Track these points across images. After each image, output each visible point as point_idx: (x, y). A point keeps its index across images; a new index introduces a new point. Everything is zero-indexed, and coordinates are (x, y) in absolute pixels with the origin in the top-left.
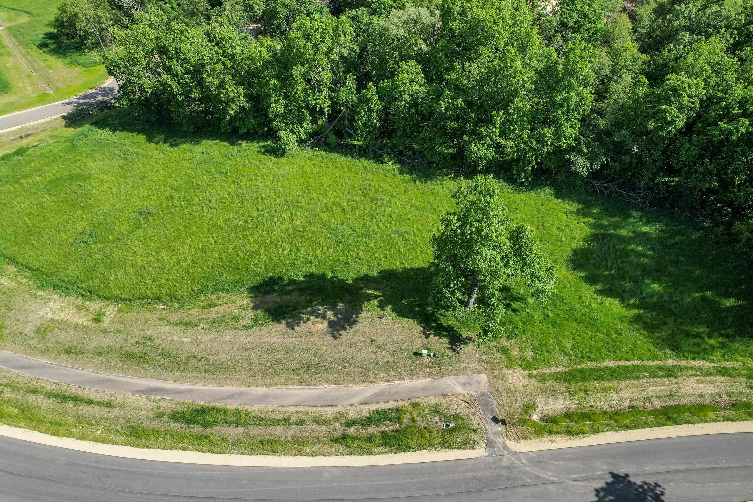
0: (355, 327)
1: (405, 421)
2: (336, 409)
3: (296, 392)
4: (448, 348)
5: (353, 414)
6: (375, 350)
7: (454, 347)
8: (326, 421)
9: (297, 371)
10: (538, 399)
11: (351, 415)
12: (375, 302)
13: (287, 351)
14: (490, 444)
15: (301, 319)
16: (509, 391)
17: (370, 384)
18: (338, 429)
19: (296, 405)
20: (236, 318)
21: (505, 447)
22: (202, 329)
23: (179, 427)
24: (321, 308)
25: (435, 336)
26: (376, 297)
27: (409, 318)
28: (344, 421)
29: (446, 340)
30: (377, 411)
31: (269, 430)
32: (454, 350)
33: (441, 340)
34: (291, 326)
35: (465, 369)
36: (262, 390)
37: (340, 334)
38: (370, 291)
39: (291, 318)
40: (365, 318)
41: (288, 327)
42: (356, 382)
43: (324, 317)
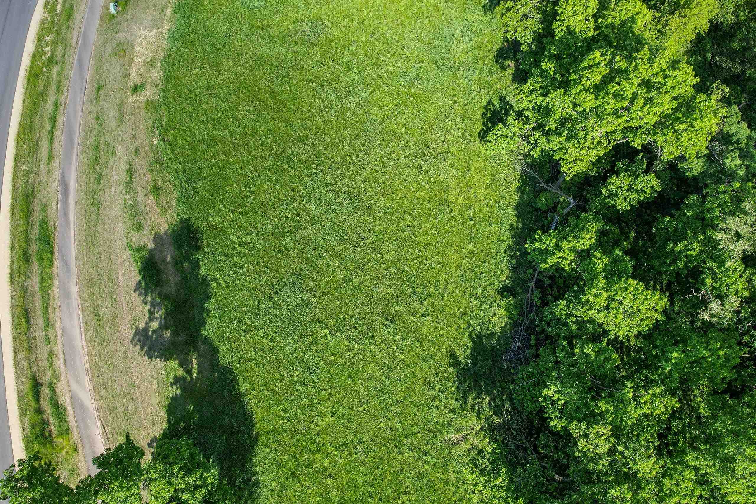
0: (145, 360)
1: (60, 441)
2: (63, 369)
3: (76, 322)
5: (60, 387)
6: (126, 390)
8: (52, 363)
9: (97, 316)
11: (59, 385)
13: (113, 297)
15: (146, 295)
17: (92, 395)
18: (45, 378)
19: (63, 329)
20: (139, 227)
22: (125, 200)
23: (36, 231)
24: (162, 313)
25: (153, 453)
28: (53, 380)
30: (65, 410)
31: (40, 313)
34: (138, 287)
36: (74, 290)
37: (135, 346)
38: (195, 362)
39: (146, 284)
40: (156, 368)
41: (137, 284)
42: (95, 379)
43: (151, 320)
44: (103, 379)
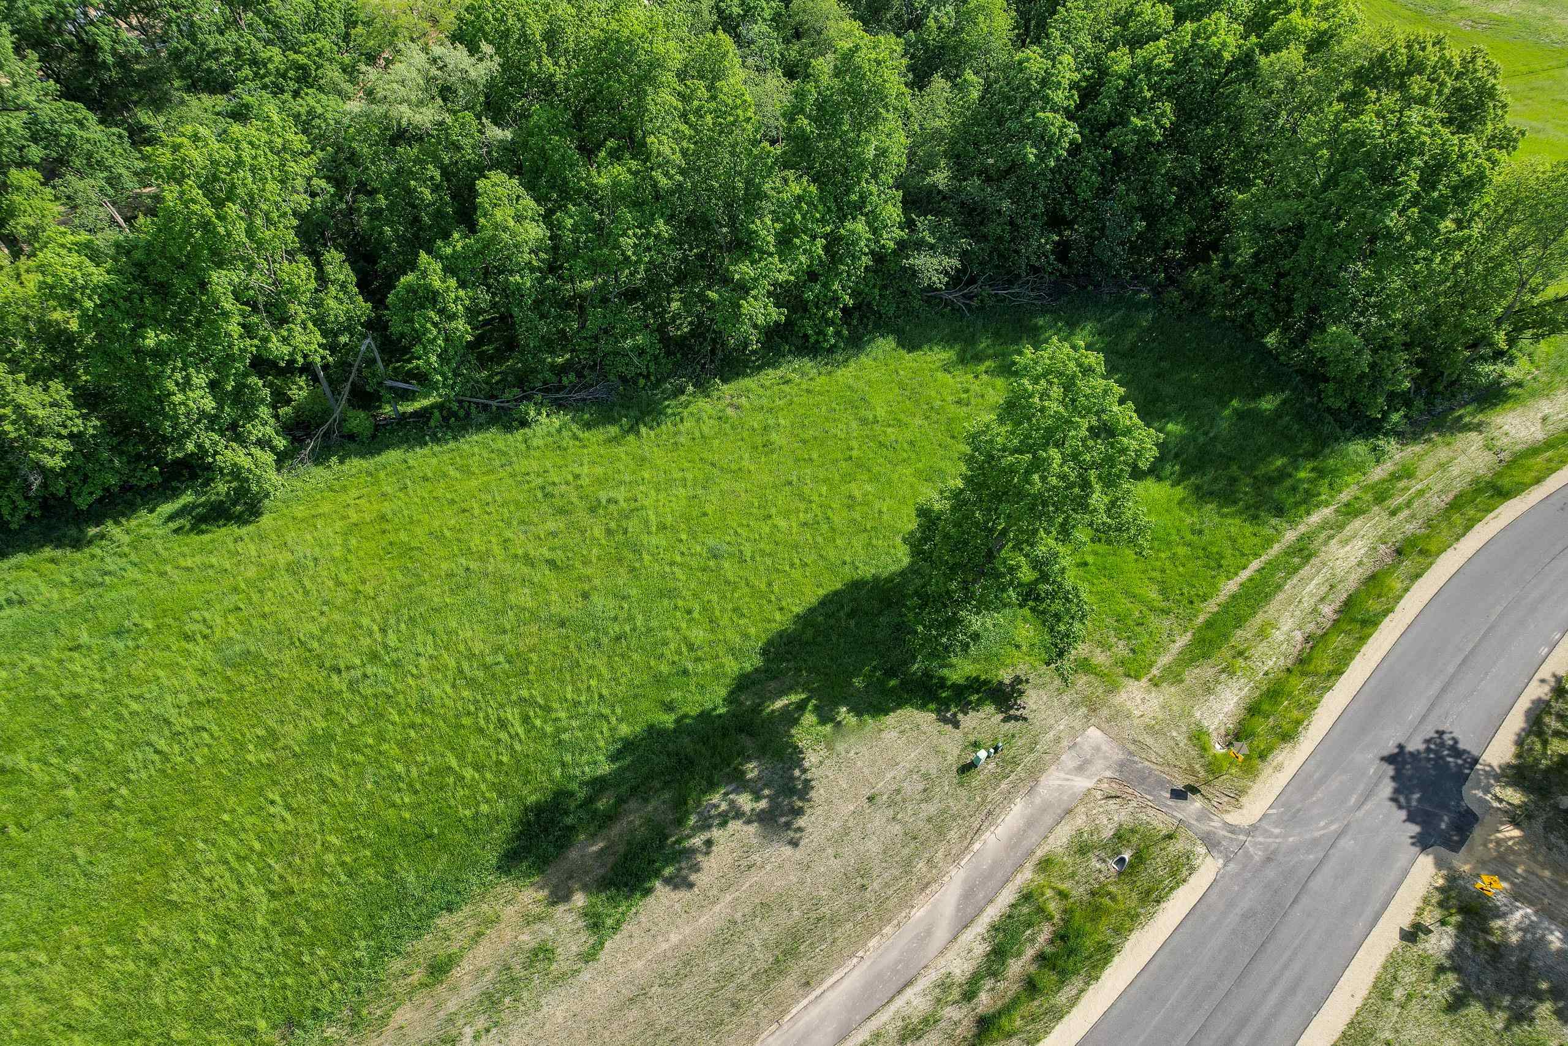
0: (818, 794)
1: (1053, 907)
2: (922, 983)
3: (815, 1012)
4: (1005, 720)
5: (960, 967)
6: (890, 813)
7: (1012, 712)
8: (925, 1021)
9: (778, 968)
10: (1198, 715)
11: (958, 972)
12: (809, 718)
13: (721, 942)
14: (1211, 843)
15: (693, 851)
16: (1149, 729)
17: (934, 887)
20: (543, 953)
21: (1233, 829)
22: (476, 1038)
24: (716, 798)
25: (966, 714)
26: (801, 707)
27: (893, 710)
28: (956, 994)
29: (989, 709)
30: (994, 928)
32: (1017, 718)
33: (982, 715)
34: (680, 882)
35: (1058, 740)
37: (800, 829)
38: (779, 704)
39: (667, 862)
40: (821, 762)
41: (676, 887)
42: (906, 902)
43: (738, 814)
44: (895, 879)
